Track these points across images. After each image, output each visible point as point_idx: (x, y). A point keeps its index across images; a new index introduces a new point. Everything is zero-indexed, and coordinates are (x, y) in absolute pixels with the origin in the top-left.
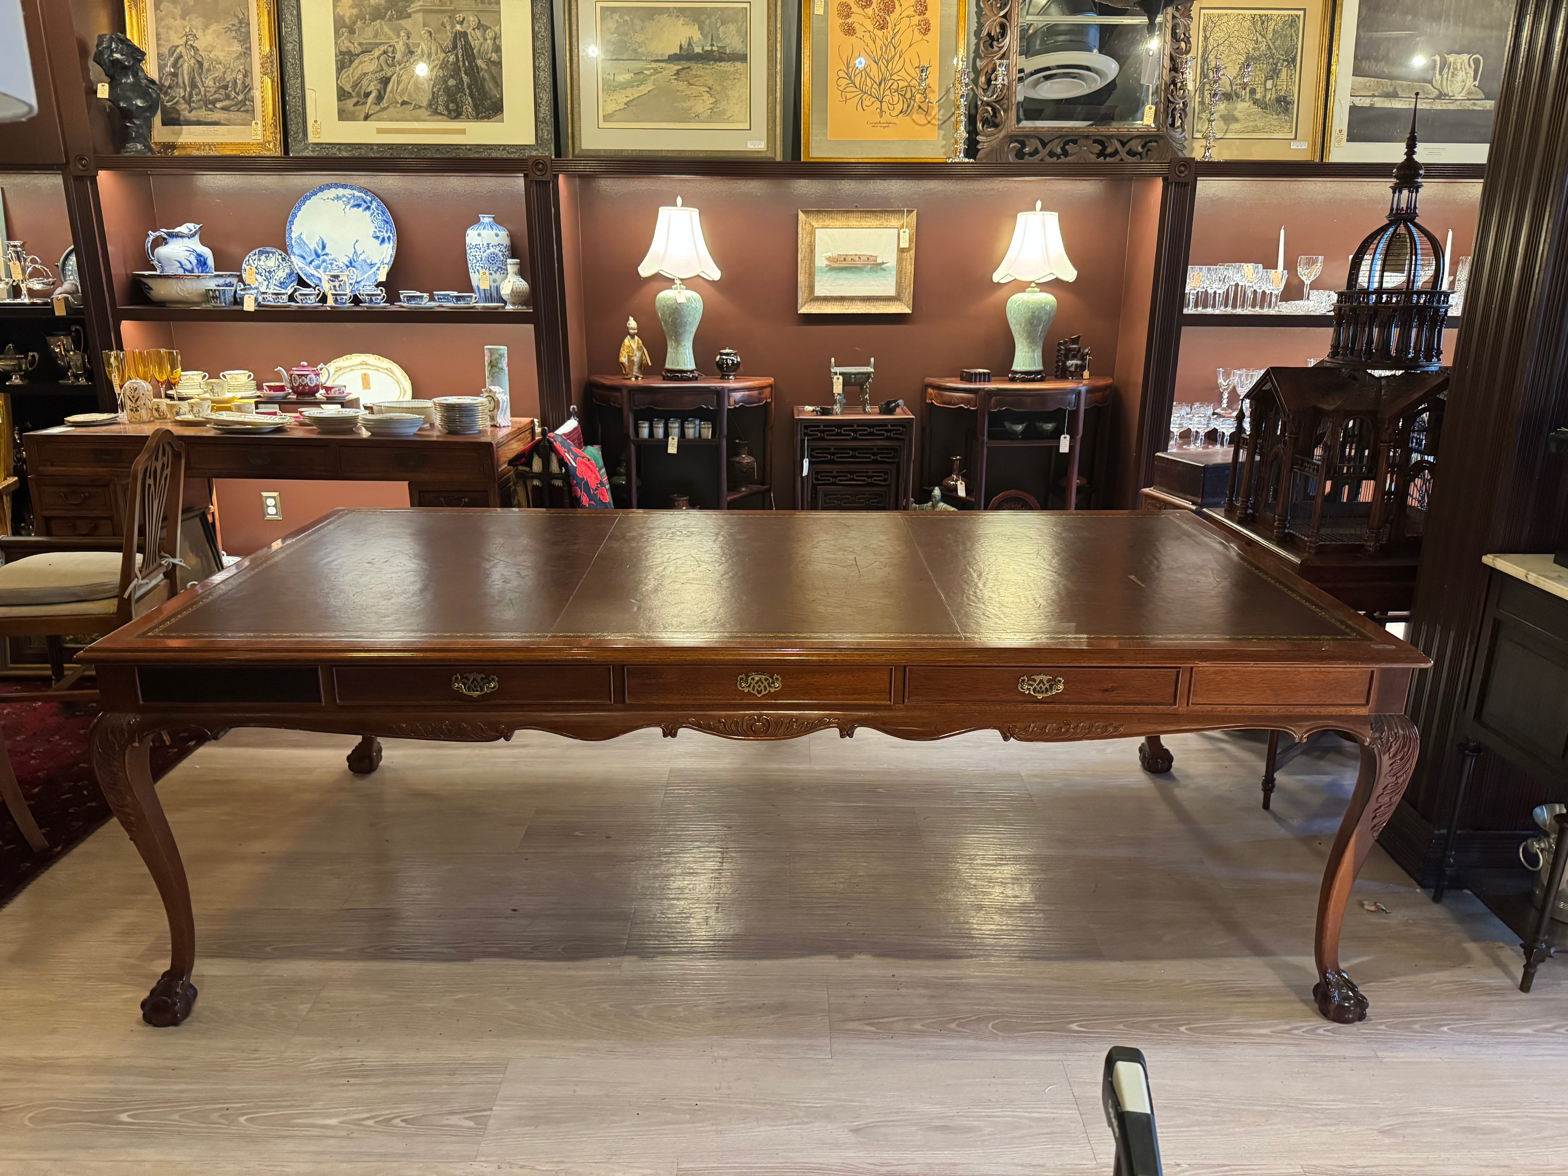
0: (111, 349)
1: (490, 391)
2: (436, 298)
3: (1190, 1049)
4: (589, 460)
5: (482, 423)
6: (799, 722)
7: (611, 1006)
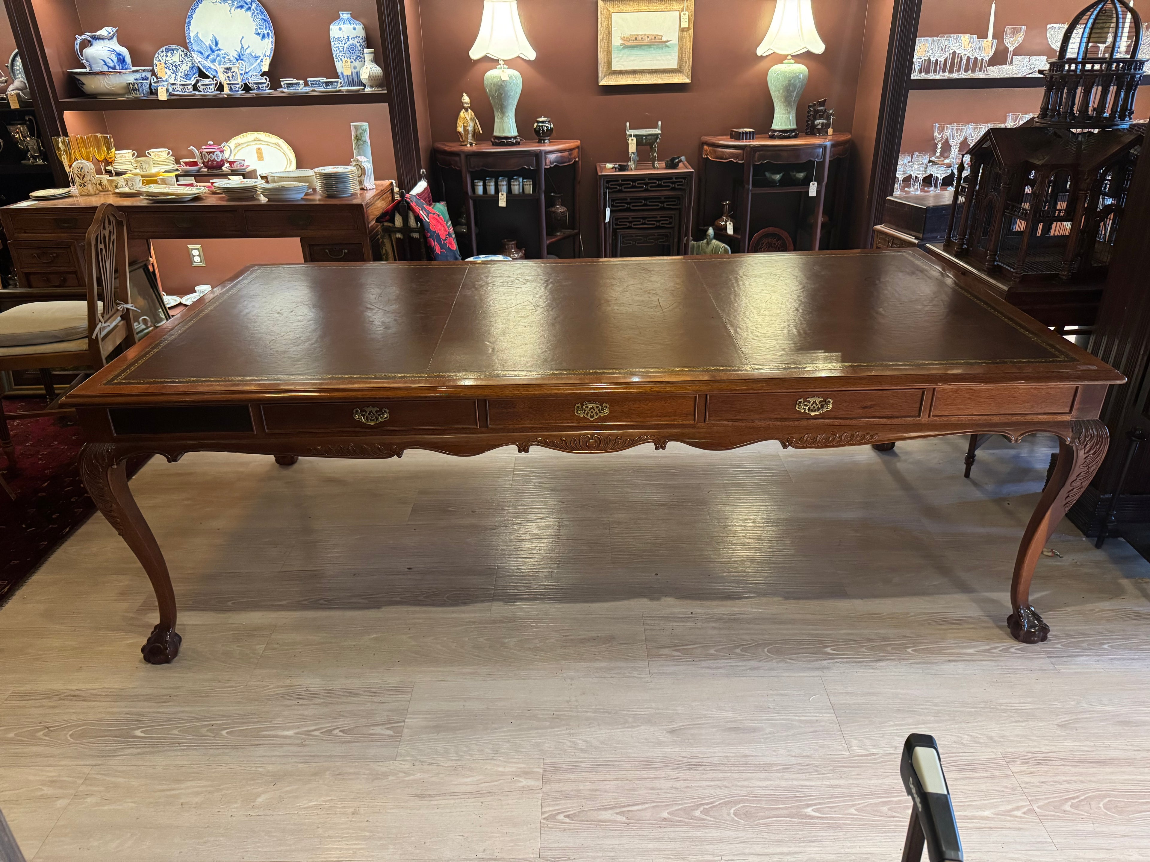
0: (59, 136)
1: (358, 161)
2: (310, 83)
3: (916, 666)
4: (438, 216)
5: (353, 187)
6: (623, 438)
7: (486, 640)
